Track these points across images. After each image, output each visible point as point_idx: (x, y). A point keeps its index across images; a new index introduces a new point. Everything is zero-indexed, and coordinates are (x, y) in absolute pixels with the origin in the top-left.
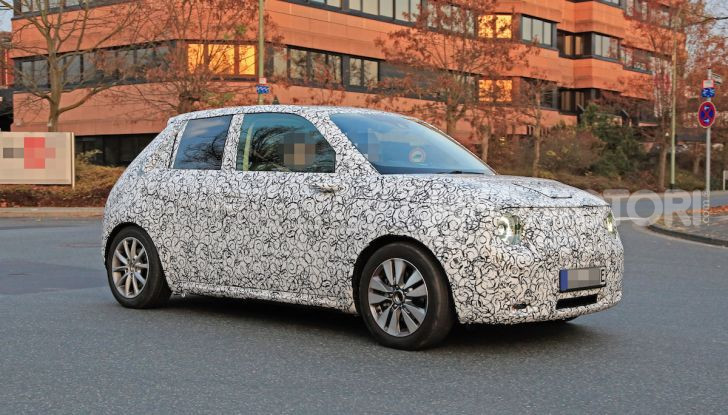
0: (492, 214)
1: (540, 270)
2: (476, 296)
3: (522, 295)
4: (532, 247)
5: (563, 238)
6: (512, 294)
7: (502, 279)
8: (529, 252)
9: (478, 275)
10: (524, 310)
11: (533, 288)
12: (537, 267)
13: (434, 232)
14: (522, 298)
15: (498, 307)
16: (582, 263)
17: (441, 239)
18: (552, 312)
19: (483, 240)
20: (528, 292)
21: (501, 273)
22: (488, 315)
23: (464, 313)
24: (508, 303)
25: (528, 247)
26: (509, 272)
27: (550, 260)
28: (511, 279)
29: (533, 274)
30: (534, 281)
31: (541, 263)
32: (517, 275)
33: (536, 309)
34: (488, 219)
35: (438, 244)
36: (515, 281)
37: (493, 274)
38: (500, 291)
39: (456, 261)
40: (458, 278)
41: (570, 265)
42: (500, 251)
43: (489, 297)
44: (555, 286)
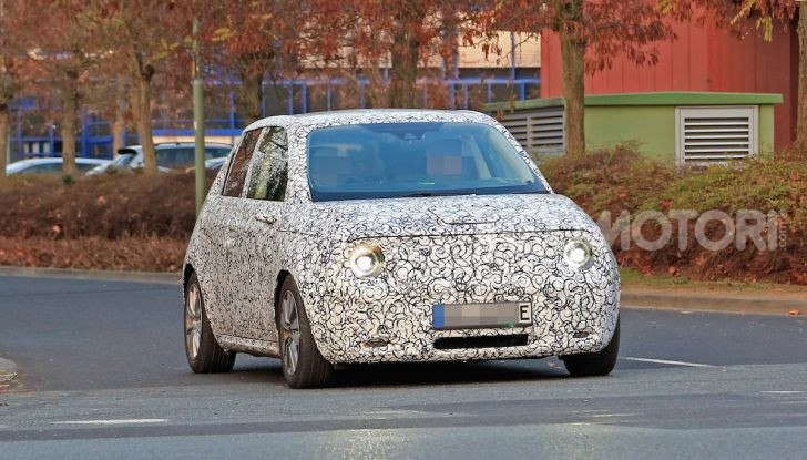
0: (344, 245)
1: (398, 304)
2: (328, 333)
3: (375, 331)
4: (391, 281)
5: (442, 270)
6: (361, 330)
7: (348, 314)
8: (384, 286)
9: (327, 311)
10: (384, 348)
11: (389, 324)
12: (392, 301)
13: (300, 266)
14: (374, 334)
15: (347, 343)
16: (475, 297)
17: (303, 273)
18: (425, 350)
19: (330, 272)
20: (381, 327)
21: (347, 308)
22: (342, 353)
23: (324, 350)
24: (358, 340)
25: (385, 279)
26: (354, 306)
27: (413, 294)
28: (357, 314)
29: (385, 309)
30: (390, 316)
31: (398, 297)
32: (365, 310)
33: (398, 347)
34: (338, 251)
35: (301, 278)
36: (364, 316)
37: (339, 309)
38: (348, 326)
39: (311, 295)
40: (312, 313)
41: (452, 299)
42: (346, 284)
43: (339, 333)
44: (426, 322)
